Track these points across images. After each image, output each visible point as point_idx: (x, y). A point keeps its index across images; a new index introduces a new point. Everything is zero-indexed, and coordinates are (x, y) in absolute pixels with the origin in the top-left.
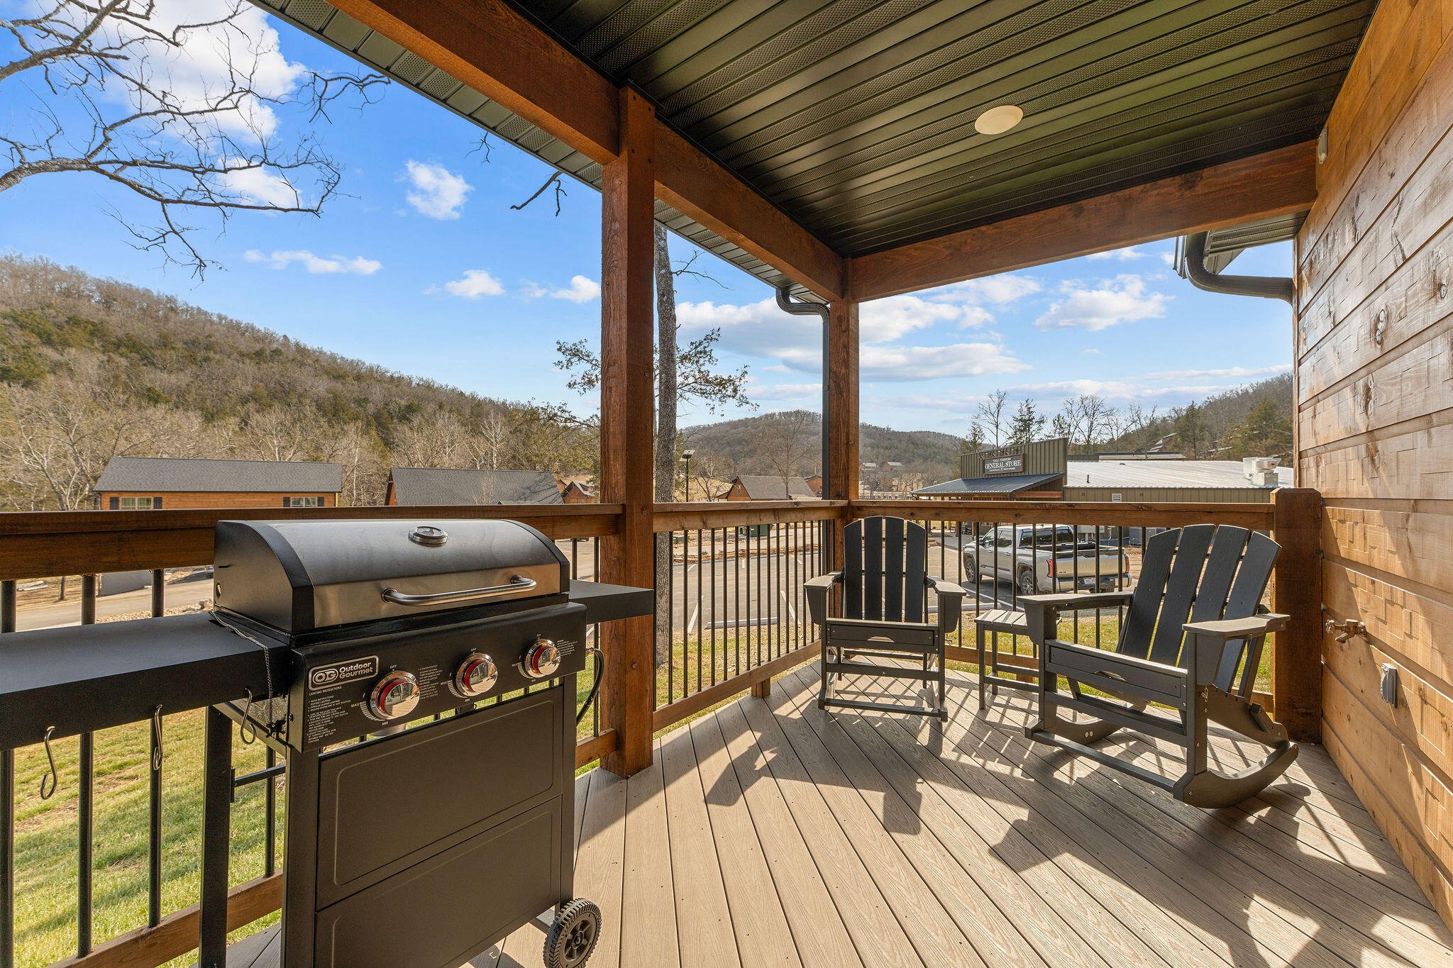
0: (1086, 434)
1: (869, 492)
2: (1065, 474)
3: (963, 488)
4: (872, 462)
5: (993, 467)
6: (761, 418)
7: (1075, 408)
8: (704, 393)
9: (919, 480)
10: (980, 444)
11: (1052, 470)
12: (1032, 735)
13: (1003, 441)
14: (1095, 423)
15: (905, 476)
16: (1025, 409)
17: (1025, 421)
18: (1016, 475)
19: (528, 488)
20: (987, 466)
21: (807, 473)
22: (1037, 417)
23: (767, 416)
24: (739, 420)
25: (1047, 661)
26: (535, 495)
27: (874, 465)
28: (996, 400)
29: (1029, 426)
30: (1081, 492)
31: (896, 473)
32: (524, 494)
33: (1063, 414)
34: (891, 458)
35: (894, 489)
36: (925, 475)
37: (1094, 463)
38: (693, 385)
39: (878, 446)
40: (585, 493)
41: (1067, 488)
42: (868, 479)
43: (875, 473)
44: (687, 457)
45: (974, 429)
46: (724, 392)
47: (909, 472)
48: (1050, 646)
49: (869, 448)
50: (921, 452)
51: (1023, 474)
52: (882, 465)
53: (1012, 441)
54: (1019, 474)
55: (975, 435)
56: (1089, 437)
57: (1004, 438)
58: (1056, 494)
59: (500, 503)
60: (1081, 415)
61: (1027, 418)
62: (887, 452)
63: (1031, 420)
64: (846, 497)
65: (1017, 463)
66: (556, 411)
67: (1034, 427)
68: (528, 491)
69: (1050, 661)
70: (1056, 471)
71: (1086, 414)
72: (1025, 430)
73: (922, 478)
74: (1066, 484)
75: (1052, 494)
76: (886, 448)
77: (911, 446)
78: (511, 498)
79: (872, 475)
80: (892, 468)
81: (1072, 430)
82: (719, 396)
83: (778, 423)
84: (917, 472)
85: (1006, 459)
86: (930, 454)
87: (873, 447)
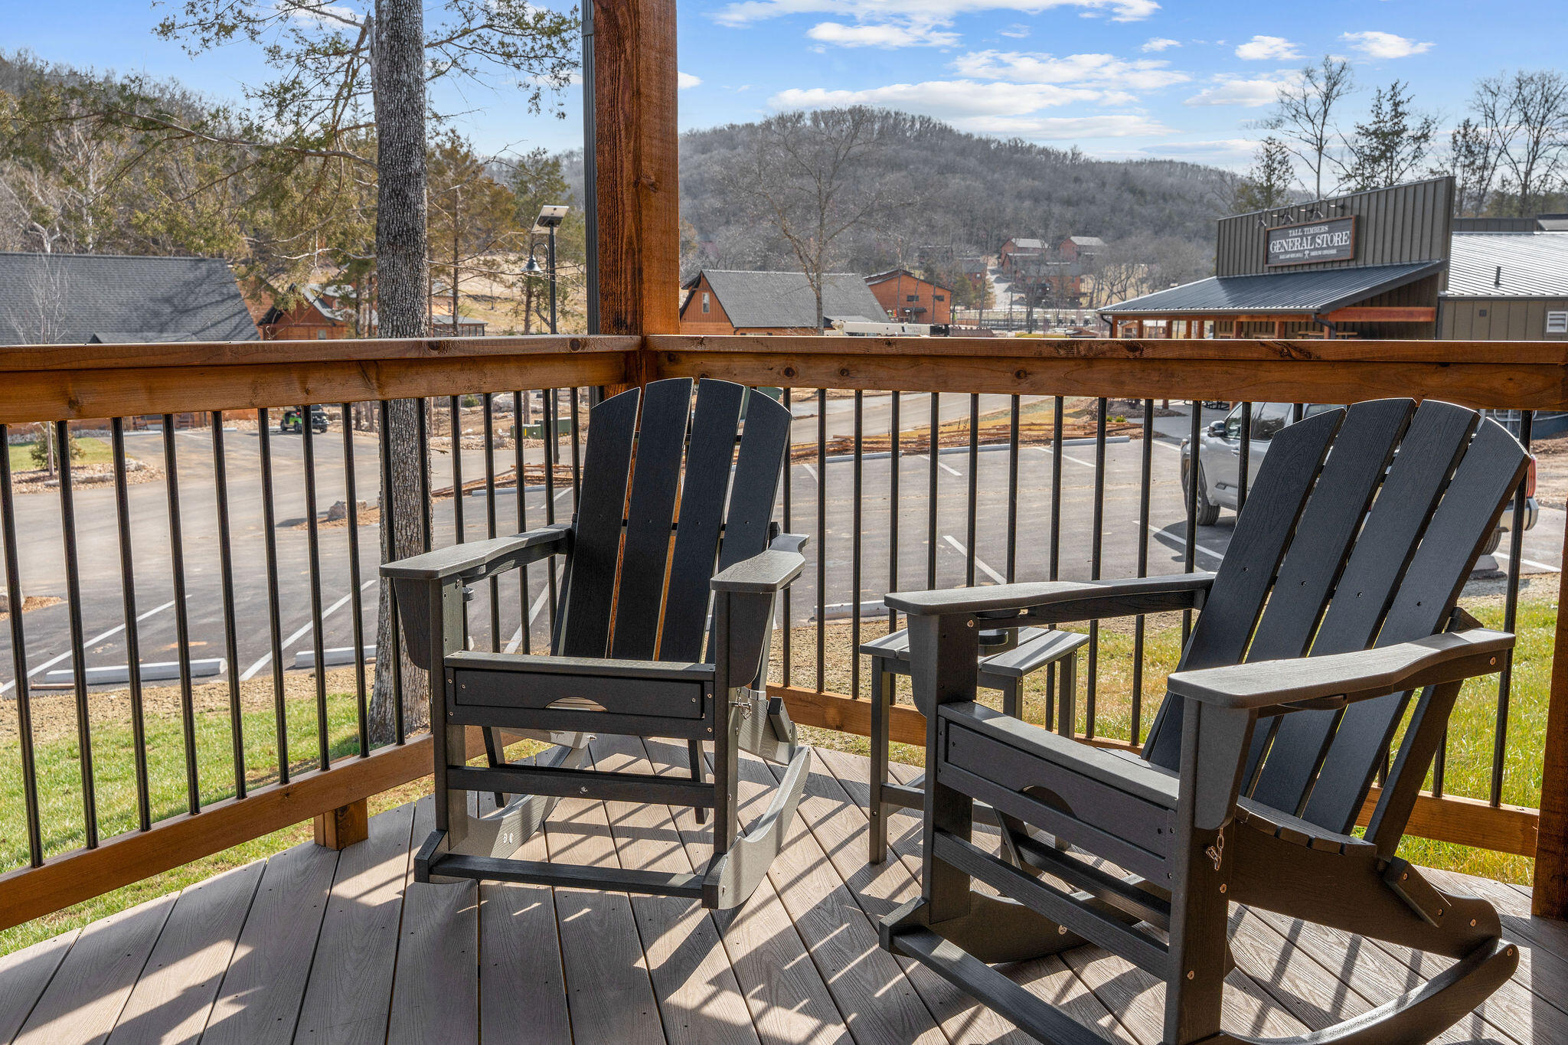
0: (1522, 168)
1: (1024, 309)
2: (1445, 265)
3: (1221, 301)
4: (1033, 235)
5: (1289, 247)
6: (768, 125)
7: (1503, 103)
8: (509, 56)
9: (1142, 281)
10: (1280, 192)
11: (1416, 256)
12: (892, 941)
13: (1333, 185)
14: (1545, 139)
15: (1110, 271)
16: (1387, 107)
17: (1385, 135)
18: (1336, 267)
19: (168, 300)
20: (1276, 247)
21: (880, 264)
22: (1412, 124)
23: (782, 120)
24: (715, 132)
25: (941, 759)
26: (185, 319)
27: (1035, 243)
28: (1322, 85)
29: (1391, 148)
30: (1478, 307)
31: (1089, 264)
32: (156, 314)
33: (1476, 118)
34: (1080, 227)
35: (1084, 301)
36: (1157, 268)
37: (1523, 239)
38: (484, 32)
39: (1049, 198)
40: (326, 312)
41: (1446, 299)
42: (1024, 278)
43: (1040, 262)
44: (551, 222)
45: (1270, 156)
46: (561, 52)
47: (1118, 262)
48: (948, 722)
49: (1027, 203)
50: (1148, 211)
51: (1352, 265)
52: (1059, 242)
53: (1352, 184)
54: (1344, 266)
55: (1270, 170)
56: (1528, 174)
57: (1335, 178)
58: (1420, 314)
59: (95, 339)
60: (1513, 123)
61: (1388, 127)
62: (1069, 213)
63: (1398, 133)
64: (635, 327)
65: (1342, 239)
66: (116, 99)
67: (1406, 150)
68: (167, 309)
69: (946, 760)
70: (1425, 257)
71: (1527, 120)
72: (1383, 155)
73: (1150, 273)
74: (1445, 288)
75: (1411, 314)
76: (1068, 202)
77: (1127, 196)
78: (124, 326)
79: (1033, 270)
80: (1079, 251)
81: (1492, 159)
82: (548, 62)
83: (811, 138)
84: (1137, 260)
85: (1316, 229)
86: (1170, 217)
87: (1036, 200)
